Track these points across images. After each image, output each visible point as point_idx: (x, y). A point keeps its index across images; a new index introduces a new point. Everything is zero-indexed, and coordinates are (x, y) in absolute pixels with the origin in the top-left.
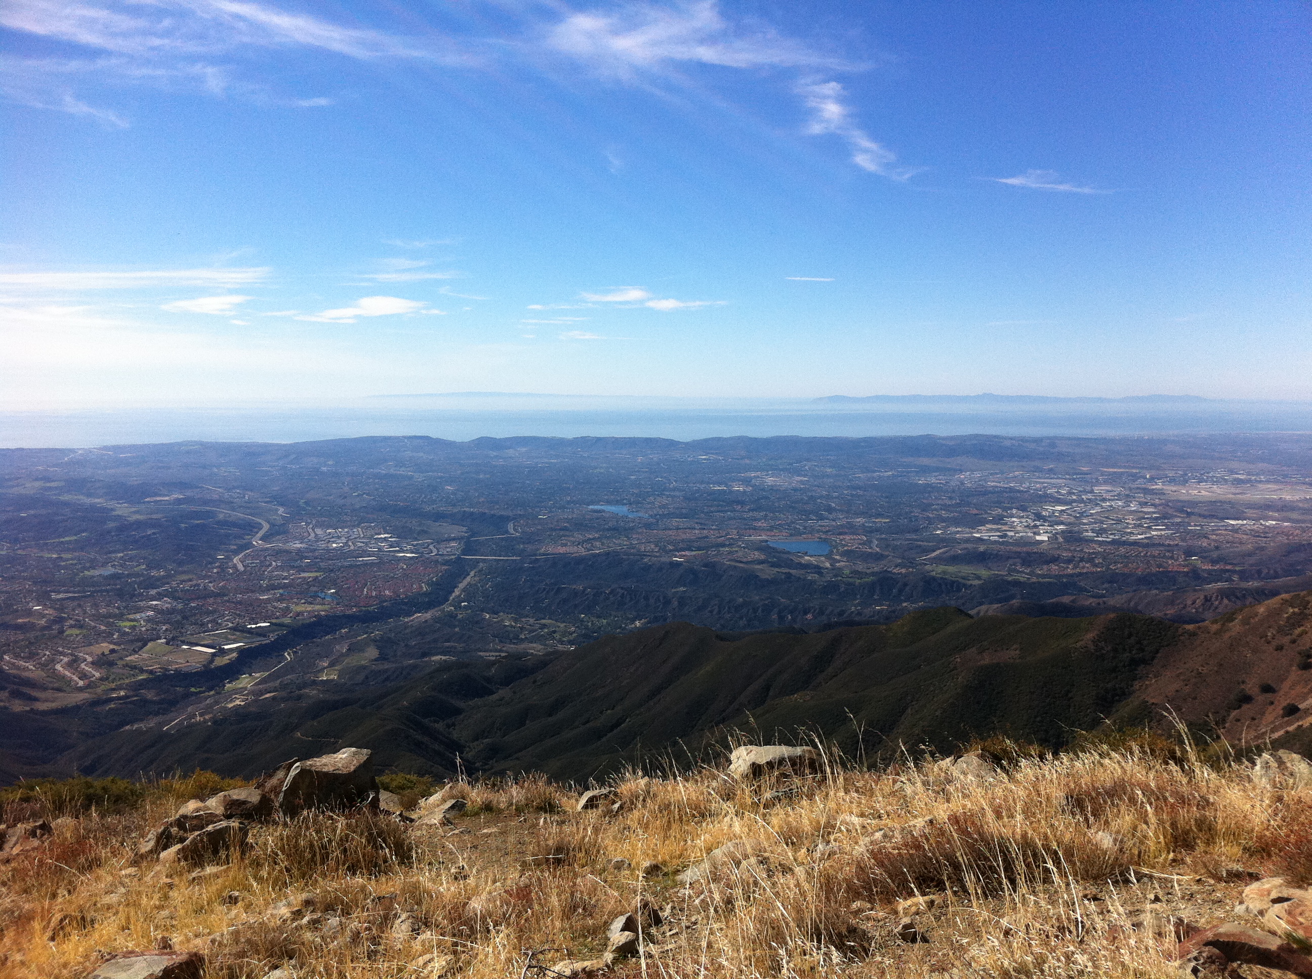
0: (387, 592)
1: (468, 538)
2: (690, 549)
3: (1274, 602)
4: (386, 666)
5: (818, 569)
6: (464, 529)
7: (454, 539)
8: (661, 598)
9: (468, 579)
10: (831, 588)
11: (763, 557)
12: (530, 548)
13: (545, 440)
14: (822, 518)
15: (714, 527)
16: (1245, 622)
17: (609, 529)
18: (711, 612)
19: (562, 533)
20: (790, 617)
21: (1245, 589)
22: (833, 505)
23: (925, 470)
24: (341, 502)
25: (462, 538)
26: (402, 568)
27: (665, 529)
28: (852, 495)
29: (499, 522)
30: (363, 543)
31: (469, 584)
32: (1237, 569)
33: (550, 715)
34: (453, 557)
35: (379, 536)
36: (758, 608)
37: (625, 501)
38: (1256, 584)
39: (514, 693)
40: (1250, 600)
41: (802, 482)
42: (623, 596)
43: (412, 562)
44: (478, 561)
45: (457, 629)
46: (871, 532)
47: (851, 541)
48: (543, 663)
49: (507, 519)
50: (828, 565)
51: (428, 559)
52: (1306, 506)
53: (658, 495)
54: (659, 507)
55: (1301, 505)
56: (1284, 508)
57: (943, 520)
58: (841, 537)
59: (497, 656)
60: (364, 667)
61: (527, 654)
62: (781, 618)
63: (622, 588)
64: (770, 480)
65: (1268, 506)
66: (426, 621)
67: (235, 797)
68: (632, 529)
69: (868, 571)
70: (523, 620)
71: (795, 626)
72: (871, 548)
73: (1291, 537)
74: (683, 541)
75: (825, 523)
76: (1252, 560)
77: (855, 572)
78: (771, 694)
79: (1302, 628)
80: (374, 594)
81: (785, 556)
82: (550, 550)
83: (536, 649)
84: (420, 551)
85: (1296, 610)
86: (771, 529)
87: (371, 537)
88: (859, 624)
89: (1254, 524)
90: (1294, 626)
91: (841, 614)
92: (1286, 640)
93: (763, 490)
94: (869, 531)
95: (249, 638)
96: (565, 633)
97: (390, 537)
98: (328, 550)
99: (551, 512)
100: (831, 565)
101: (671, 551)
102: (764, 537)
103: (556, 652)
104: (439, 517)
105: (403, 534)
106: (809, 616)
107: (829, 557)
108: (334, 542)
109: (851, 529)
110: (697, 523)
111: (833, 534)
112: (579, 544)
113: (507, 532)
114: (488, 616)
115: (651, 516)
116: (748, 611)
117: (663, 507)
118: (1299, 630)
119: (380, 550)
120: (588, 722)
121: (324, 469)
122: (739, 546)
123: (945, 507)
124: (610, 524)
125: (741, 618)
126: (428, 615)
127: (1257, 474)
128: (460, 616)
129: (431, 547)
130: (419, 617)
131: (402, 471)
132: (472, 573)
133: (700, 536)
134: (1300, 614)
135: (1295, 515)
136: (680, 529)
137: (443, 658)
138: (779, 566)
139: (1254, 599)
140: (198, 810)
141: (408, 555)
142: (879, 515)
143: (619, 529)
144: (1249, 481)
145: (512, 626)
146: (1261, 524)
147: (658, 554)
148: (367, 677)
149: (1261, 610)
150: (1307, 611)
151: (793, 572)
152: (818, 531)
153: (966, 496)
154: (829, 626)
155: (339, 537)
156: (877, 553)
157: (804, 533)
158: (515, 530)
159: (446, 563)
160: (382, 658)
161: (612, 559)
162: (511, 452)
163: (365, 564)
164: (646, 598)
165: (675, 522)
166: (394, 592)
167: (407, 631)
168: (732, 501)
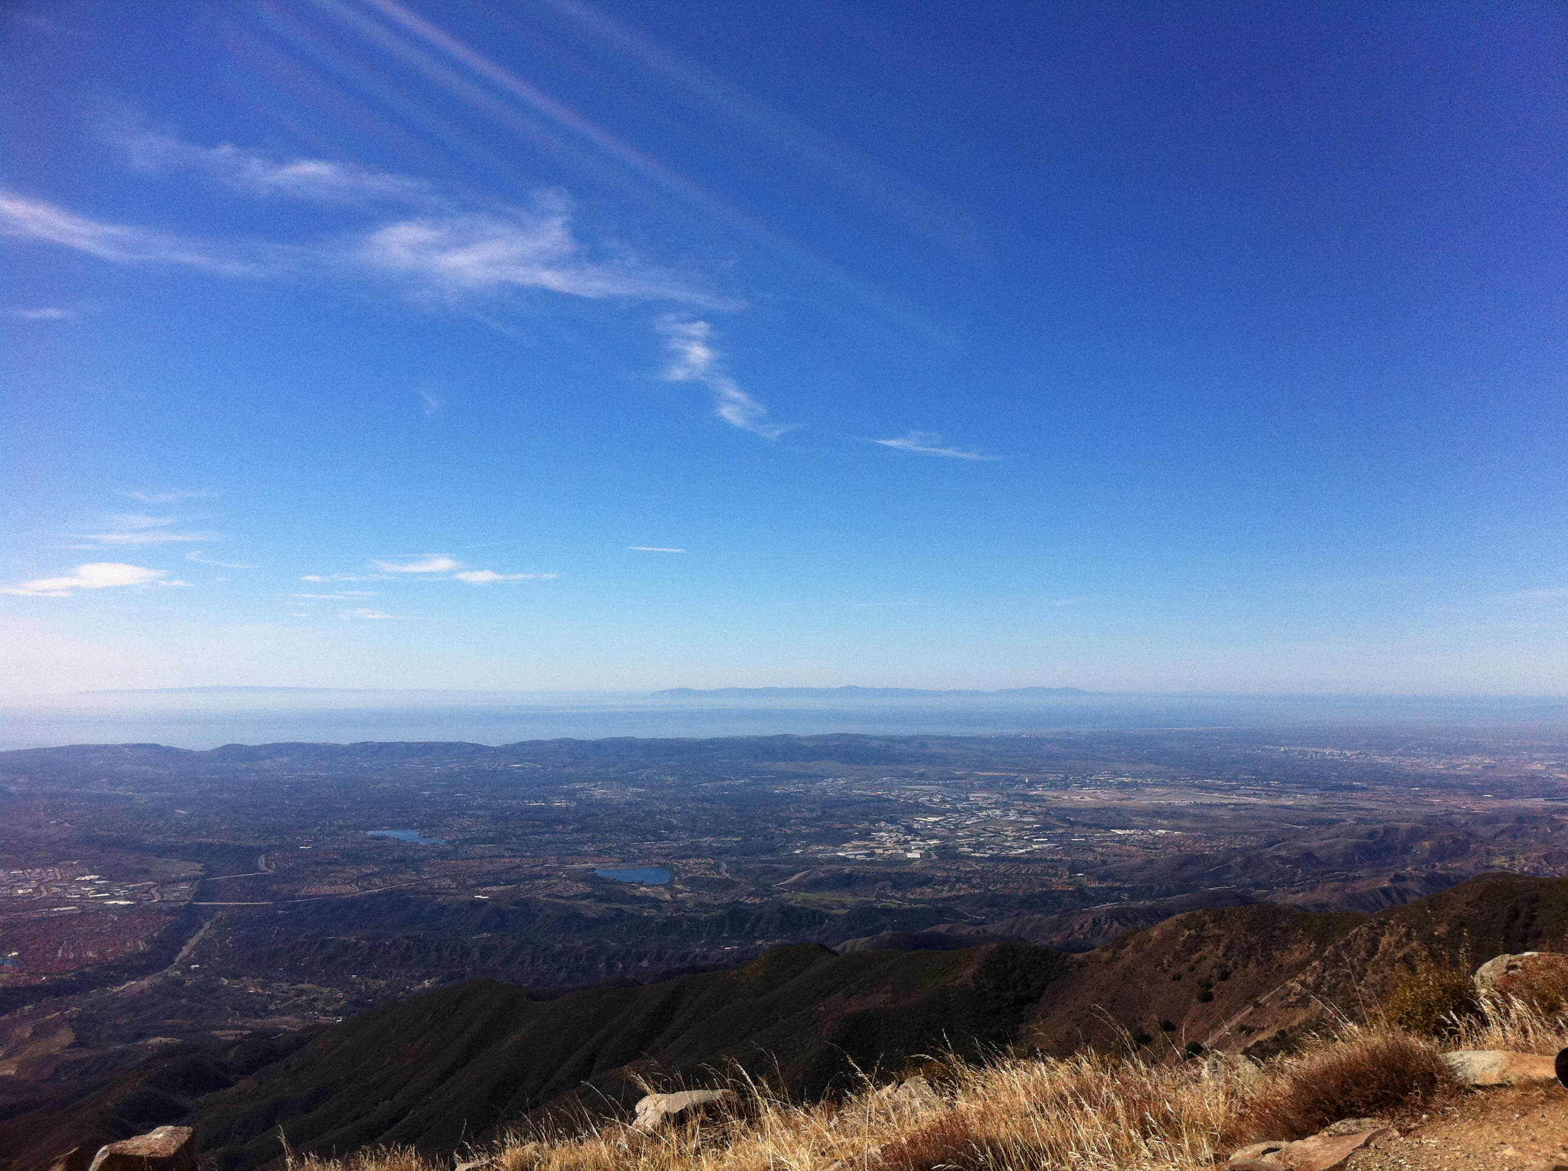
0: (90, 954)
1: (203, 878)
2: (496, 883)
3: (1167, 924)
4: (85, 1054)
5: (656, 903)
6: (199, 866)
7: (184, 880)
8: (458, 949)
9: (201, 933)
10: (671, 925)
11: (589, 890)
12: (286, 888)
13: (314, 747)
14: (660, 838)
15: (528, 854)
16: (1138, 948)
17: (394, 861)
18: (522, 963)
19: (330, 868)
20: (621, 966)
21: (1137, 910)
22: (675, 822)
23: (782, 777)
24: (31, 832)
25: (196, 878)
26: (112, 921)
27: (467, 859)
28: (698, 809)
29: (245, 856)
30: (61, 887)
31: (203, 940)
32: (1127, 886)
33: (308, 1111)
34: (181, 904)
35: (83, 879)
36: (582, 956)
37: (415, 824)
38: (1148, 903)
39: (260, 1083)
40: (1141, 922)
41: (638, 795)
42: (408, 948)
43: (126, 911)
44: (215, 909)
45: (184, 1001)
46: (720, 854)
47: (696, 866)
48: (299, 1042)
49: (259, 851)
50: (668, 897)
51: (147, 907)
52: (1197, 812)
53: (458, 815)
54: (459, 831)
55: (1191, 811)
56: (1175, 814)
57: (803, 837)
58: (684, 861)
59: (237, 1035)
60: (56, 1057)
61: (279, 1031)
62: (610, 966)
63: (408, 938)
64: (598, 793)
65: (1157, 813)
66: (142, 992)
68: (423, 859)
69: (716, 903)
70: (274, 985)
71: (628, 977)
72: (719, 873)
73: (1182, 848)
74: (489, 872)
75: (665, 844)
76: (1140, 876)
77: (700, 905)
78: (597, 1065)
79: (1201, 953)
80: (71, 956)
81: (616, 888)
82: (313, 890)
83: (290, 1023)
84: (138, 897)
85: (1193, 932)
86: (600, 853)
87: (72, 880)
88: (704, 970)
89: (1142, 834)
90: (1191, 951)
91: (683, 958)
92: (1184, 967)
93: (591, 805)
94: (716, 853)
96: (328, 1001)
97: (99, 879)
98: (11, 898)
99: (316, 840)
100: (672, 897)
101: (473, 886)
102: (590, 865)
103: (318, 1026)
104: (165, 851)
105: (115, 875)
106: (645, 963)
107: (669, 887)
108: (20, 887)
109: (697, 851)
110: (508, 849)
111: (675, 858)
112: (352, 882)
113: (257, 869)
114: (226, 982)
115: (448, 842)
116: (569, 961)
117: (463, 830)
118: (1195, 957)
119: (83, 896)
120: (357, 1118)
121: (13, 789)
122: (560, 877)
123: (806, 822)
124: (396, 855)
125: (560, 970)
126: (145, 983)
127: (1144, 777)
128: (188, 983)
129: (153, 891)
130: (134, 986)
131: (119, 791)
132: (207, 925)
133: (510, 865)
134: (1198, 936)
135: (1186, 823)
136: (485, 858)
137: (164, 1040)
138: (608, 900)
139: (1147, 920)
141: (122, 903)
142: (728, 833)
143: (407, 860)
144: (1136, 784)
145: (258, 994)
146: (1150, 834)
147: (456, 891)
148: (57, 1071)
149: (1155, 933)
150: (1204, 934)
151: (625, 907)
152: (657, 855)
153: (829, 807)
154: (668, 975)
155: (27, 881)
156: (727, 879)
157: (639, 858)
158: (267, 865)
159: (172, 911)
160: (80, 1043)
161: (396, 900)
162: (267, 764)
163: (62, 916)
164: (439, 950)
165: (479, 849)
166: (100, 953)
167: (115, 1006)
168: (553, 820)
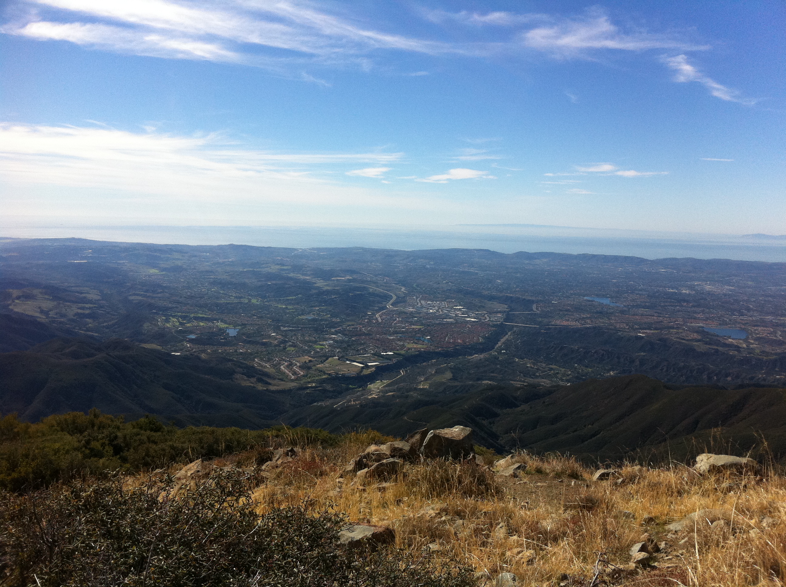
0: (459, 341)
1: (508, 312)
2: (649, 329)
4: (456, 383)
5: (738, 348)
6: (506, 306)
7: (500, 312)
8: (628, 358)
9: (507, 337)
10: (746, 361)
11: (700, 337)
12: (546, 320)
13: (559, 255)
14: (742, 315)
15: (667, 316)
17: (597, 312)
18: (662, 370)
19: (566, 313)
20: (715, 378)
22: (751, 307)
24: (435, 286)
25: (505, 312)
26: (468, 327)
27: (634, 315)
28: (765, 301)
29: (527, 304)
30: (447, 311)
31: (507, 340)
33: (552, 424)
34: (499, 323)
35: (456, 308)
36: (694, 370)
37: (608, 296)
39: (531, 408)
41: (730, 290)
42: (603, 355)
43: (474, 324)
44: (513, 327)
45: (498, 366)
46: (777, 326)
47: (762, 332)
48: (549, 392)
49: (533, 302)
50: (744, 346)
51: (483, 323)
53: (630, 293)
54: (631, 300)
58: (755, 328)
59: (521, 385)
60: (444, 383)
61: (540, 385)
62: (709, 378)
63: (603, 350)
64: (708, 288)
66: (480, 360)
67: (396, 446)
68: (612, 313)
69: (773, 352)
70: (539, 364)
71: (719, 385)
72: (776, 336)
74: (645, 323)
75: (745, 318)
77: (763, 352)
78: (699, 426)
80: (451, 341)
81: (715, 338)
82: (558, 322)
83: (545, 383)
84: (480, 318)
86: (707, 319)
87: (452, 308)
88: (763, 386)
91: (752, 378)
93: (703, 293)
94: (775, 326)
95: (382, 360)
96: (564, 375)
97: (463, 309)
98: (427, 314)
99: (560, 299)
100: (747, 346)
101: (636, 329)
102: (701, 325)
103: (558, 386)
104: (492, 298)
105: (470, 307)
106: (729, 379)
107: (746, 340)
108: (431, 309)
109: (763, 323)
110: (656, 312)
111: (750, 326)
112: (576, 320)
113: (532, 310)
114: (517, 360)
115: (625, 306)
116: (687, 372)
117: (633, 300)
119: (456, 315)
120: (576, 431)
121: (428, 266)
122: (684, 329)
124: (598, 310)
125: (682, 376)
126: (482, 356)
128: (500, 359)
129: (486, 316)
130: (476, 357)
131: (472, 270)
132: (509, 333)
133: (657, 320)
136: (644, 315)
137: (489, 382)
138: (710, 344)
140: (376, 451)
141: (472, 320)
142: (782, 315)
143: (602, 313)
145: (531, 367)
147: (628, 330)
148: (445, 389)
151: (720, 349)
152: (739, 323)
154: (742, 386)
155: (434, 307)
156: (780, 340)
157: (729, 324)
158: (537, 309)
159: (494, 326)
160: (454, 378)
161: (598, 331)
162: (537, 261)
163: (448, 323)
164: (618, 358)
165: (641, 311)
166: (463, 341)
167: (469, 364)
168: (681, 300)
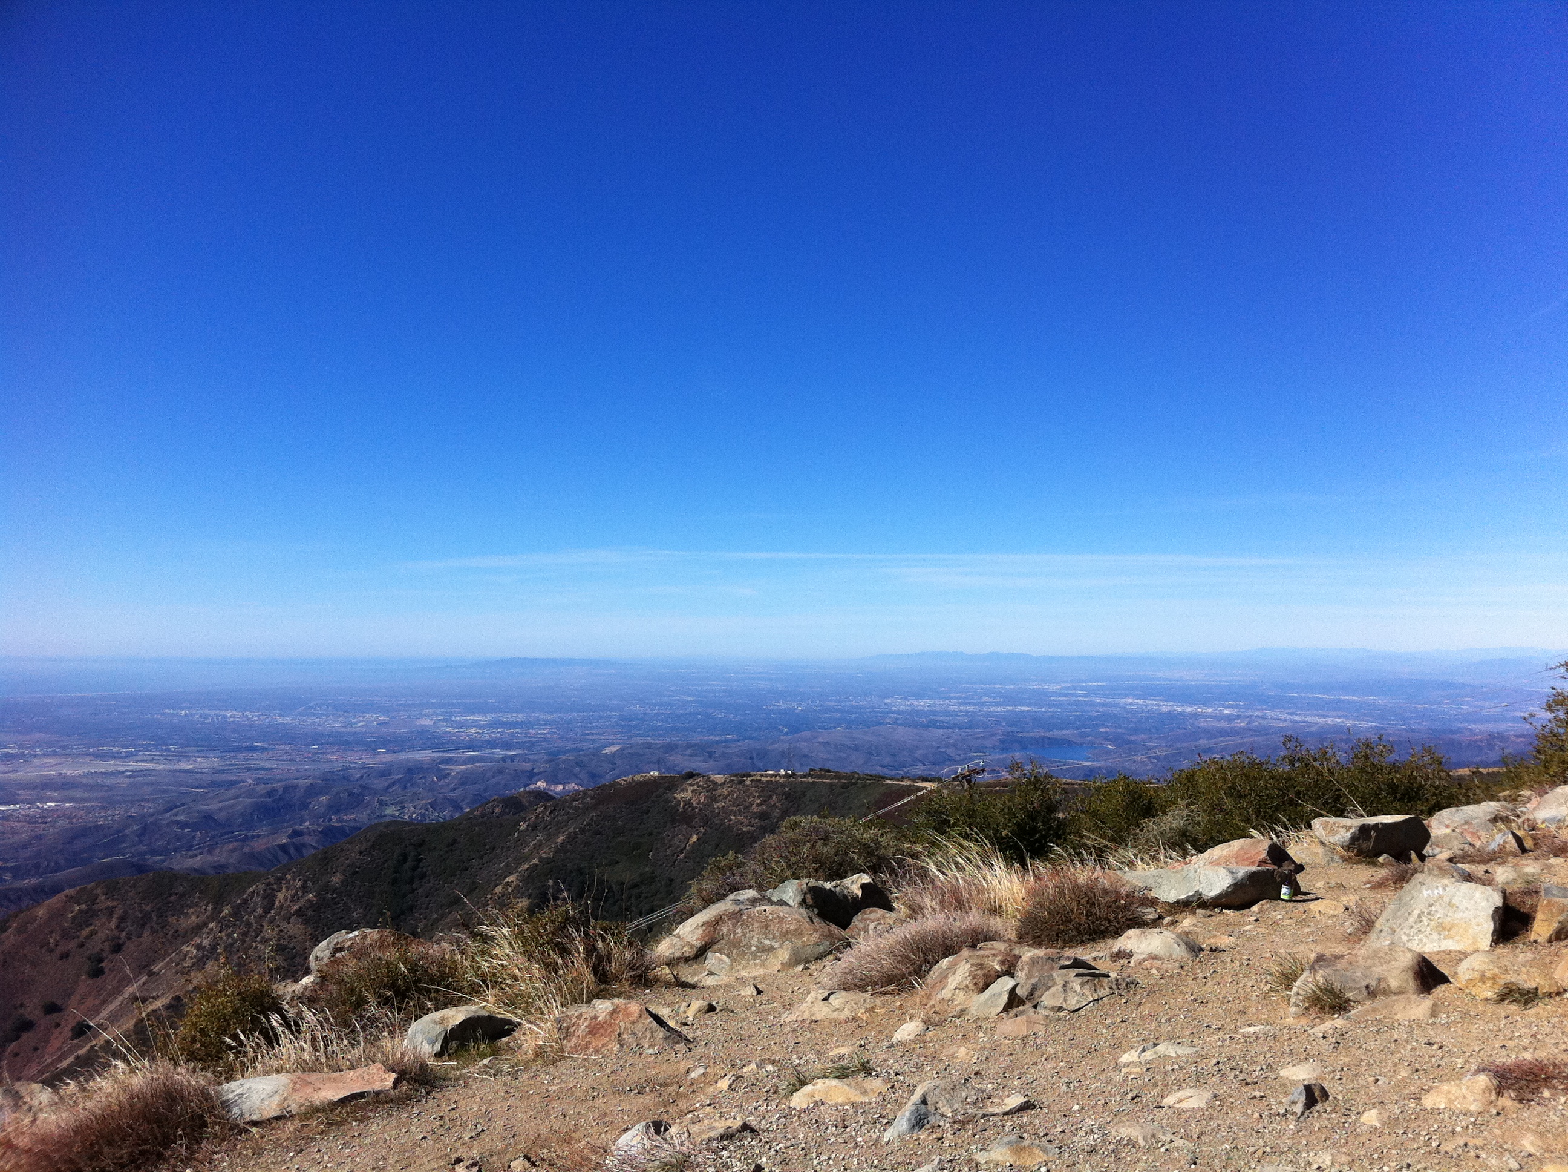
3: (55, 901)
16: (20, 931)
21: (21, 890)
32: (9, 865)
38: (34, 881)
40: (26, 901)
52: (91, 781)
55: (84, 781)
56: (65, 785)
65: (47, 785)
73: (74, 820)
76: (27, 853)
79: (91, 928)
85: (83, 907)
89: (29, 808)
90: (80, 927)
92: (72, 945)
118: (86, 932)
127: (33, 747)
134: (87, 911)
135: (78, 794)
139: (32, 899)
144: (23, 755)
146: (38, 807)
149: (41, 912)
150: (96, 907)
